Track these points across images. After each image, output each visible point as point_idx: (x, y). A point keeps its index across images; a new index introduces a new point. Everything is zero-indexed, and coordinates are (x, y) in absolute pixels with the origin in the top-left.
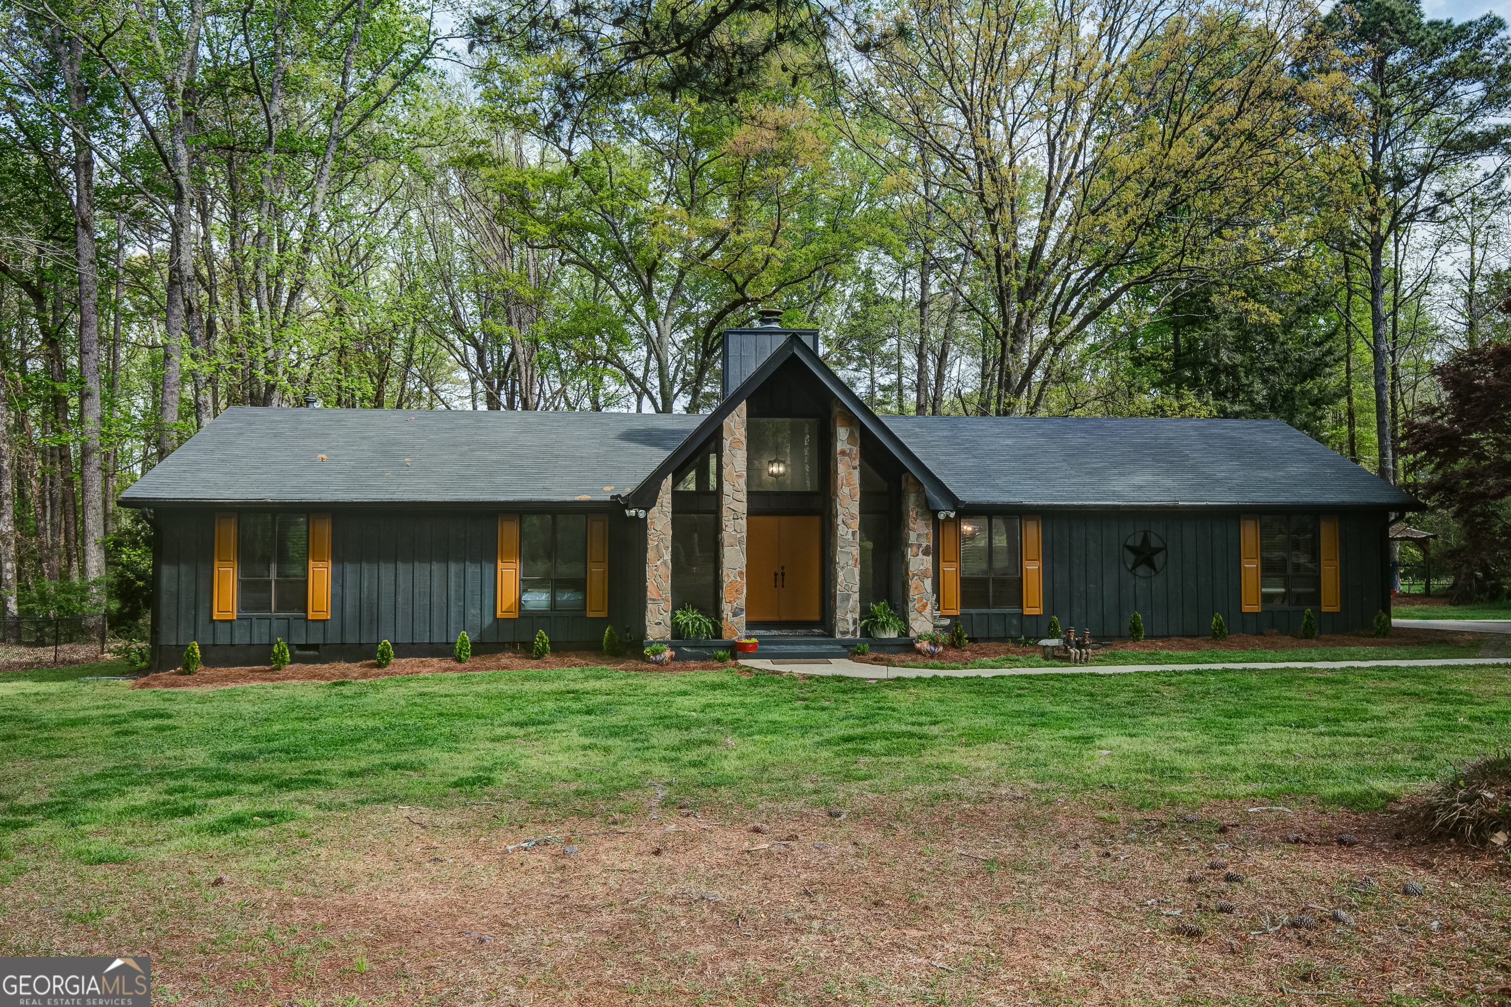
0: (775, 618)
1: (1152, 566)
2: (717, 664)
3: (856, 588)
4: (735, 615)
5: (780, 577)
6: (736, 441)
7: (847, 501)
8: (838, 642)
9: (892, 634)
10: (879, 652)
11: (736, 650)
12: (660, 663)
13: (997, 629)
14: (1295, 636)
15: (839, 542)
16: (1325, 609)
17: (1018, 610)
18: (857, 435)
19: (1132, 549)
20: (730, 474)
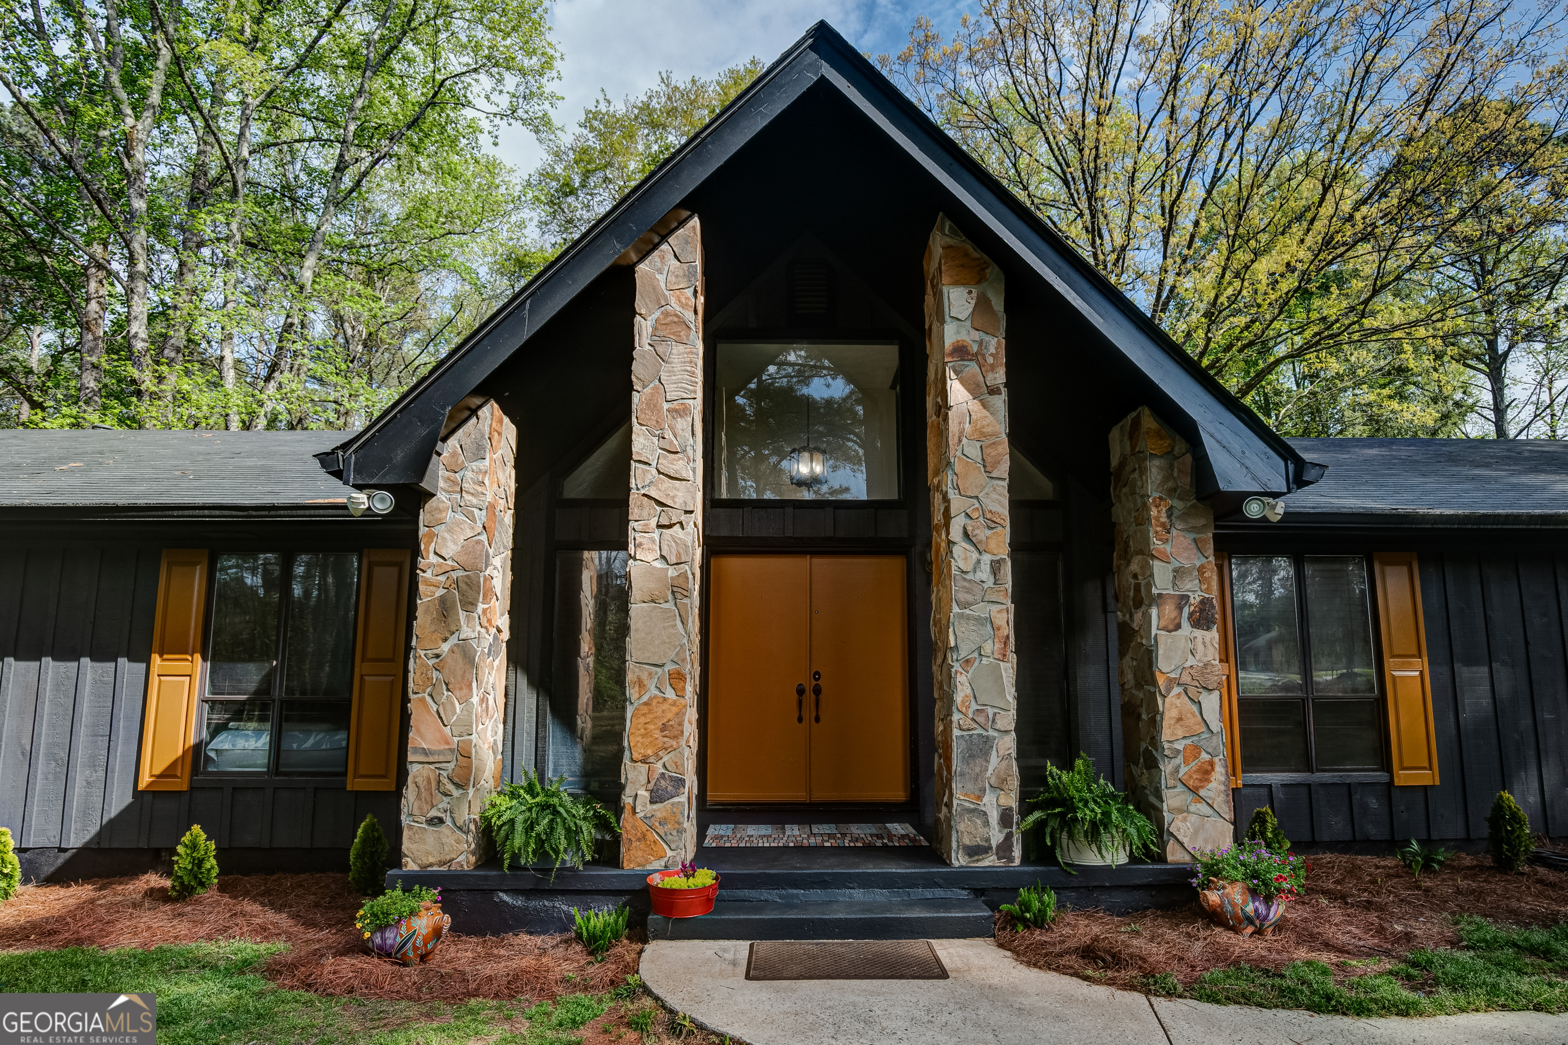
0: (798, 795)
3: (1008, 719)
4: (656, 797)
5: (809, 696)
6: (670, 323)
7: (975, 480)
8: (962, 879)
10: (1083, 910)
11: (648, 911)
12: (394, 954)
13: (1332, 822)
15: (957, 590)
17: (1380, 776)
18: (998, 304)
20: (652, 406)
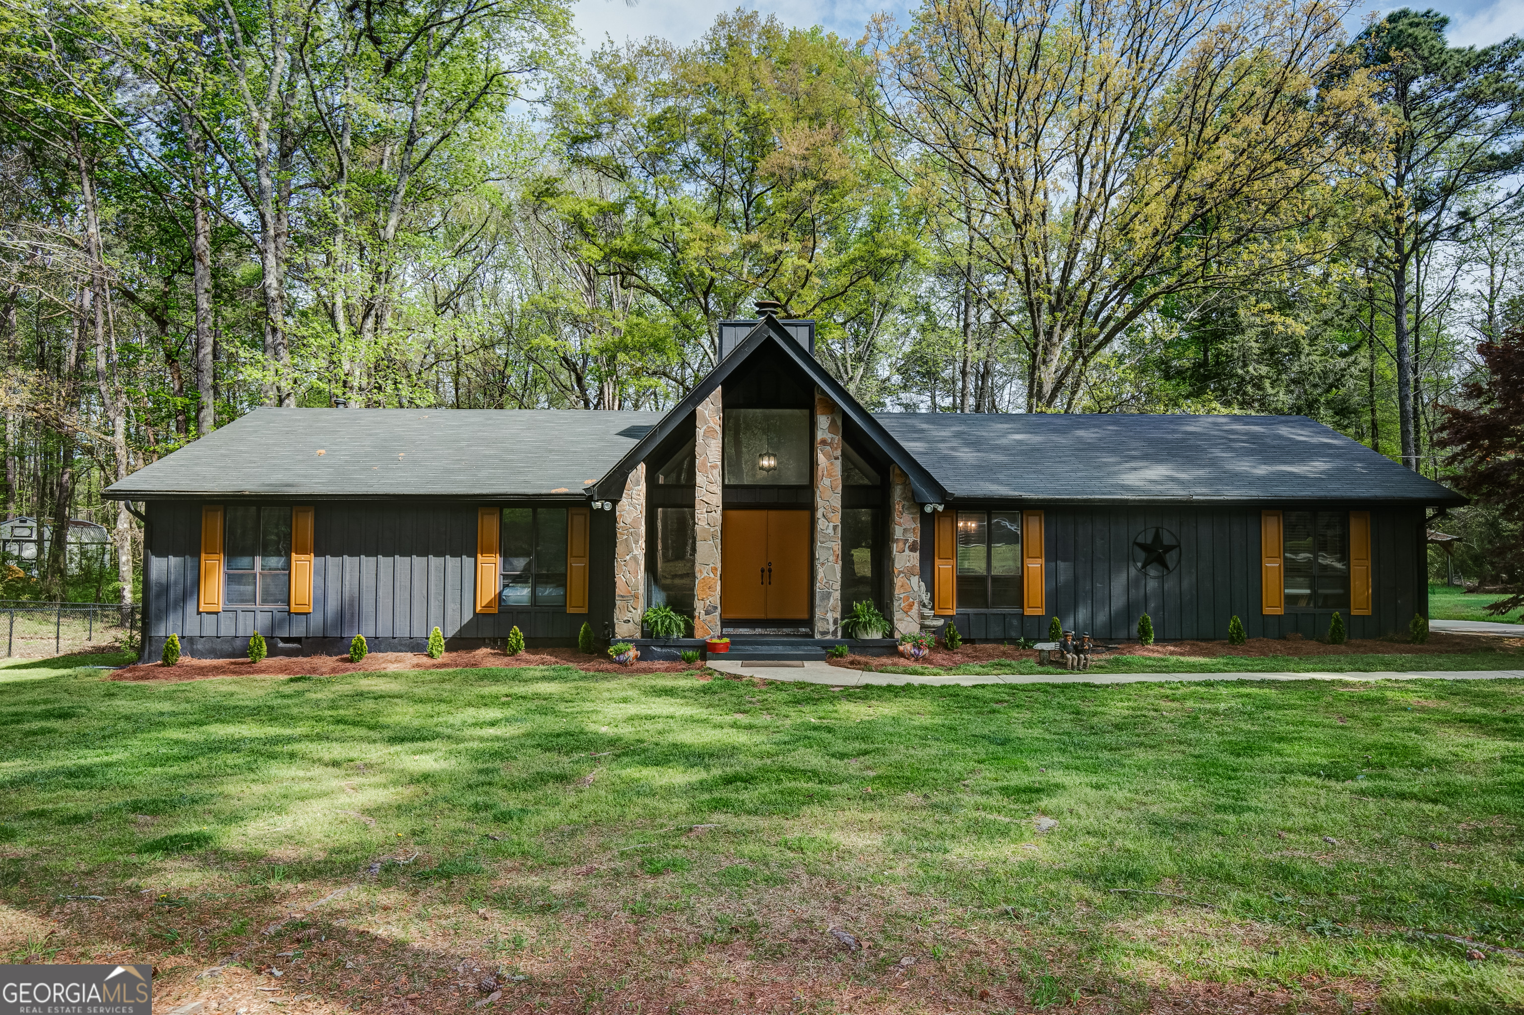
0: (762, 616)
1: (1164, 565)
2: (684, 665)
3: (837, 586)
4: (707, 613)
5: (766, 573)
6: (710, 432)
7: (828, 494)
8: (817, 643)
9: (875, 635)
10: (861, 654)
11: (706, 650)
12: (623, 663)
13: (996, 630)
14: (1321, 641)
15: (820, 537)
16: (1354, 612)
17: (1018, 611)
18: (839, 423)
19: (1143, 547)
20: (704, 464)
